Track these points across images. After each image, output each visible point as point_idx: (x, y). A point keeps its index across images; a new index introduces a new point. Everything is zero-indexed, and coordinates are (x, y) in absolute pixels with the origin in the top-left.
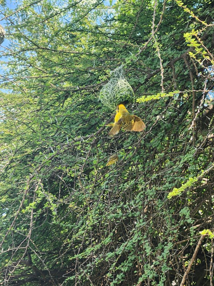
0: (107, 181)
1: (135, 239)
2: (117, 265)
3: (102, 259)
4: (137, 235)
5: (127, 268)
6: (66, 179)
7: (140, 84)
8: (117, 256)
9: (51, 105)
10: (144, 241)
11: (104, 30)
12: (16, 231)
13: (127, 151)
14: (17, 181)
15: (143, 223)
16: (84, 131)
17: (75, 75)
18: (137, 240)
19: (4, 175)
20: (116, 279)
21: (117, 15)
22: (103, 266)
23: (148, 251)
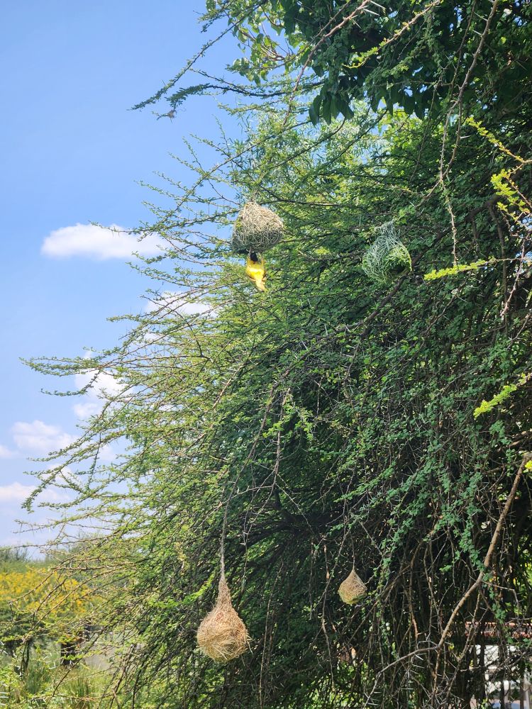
0: (385, 388)
1: (427, 468)
2: (403, 507)
3: (381, 500)
4: (430, 463)
5: (417, 510)
6: (326, 385)
7: (427, 248)
8: (402, 494)
9: (301, 281)
10: (441, 470)
11: (371, 171)
12: (257, 463)
13: (412, 343)
14: (256, 391)
15: (438, 446)
16: (350, 316)
17: (334, 237)
18: (430, 471)
19: (236, 382)
20: (403, 527)
21: (389, 148)
22: (382, 511)
23: (447, 484)
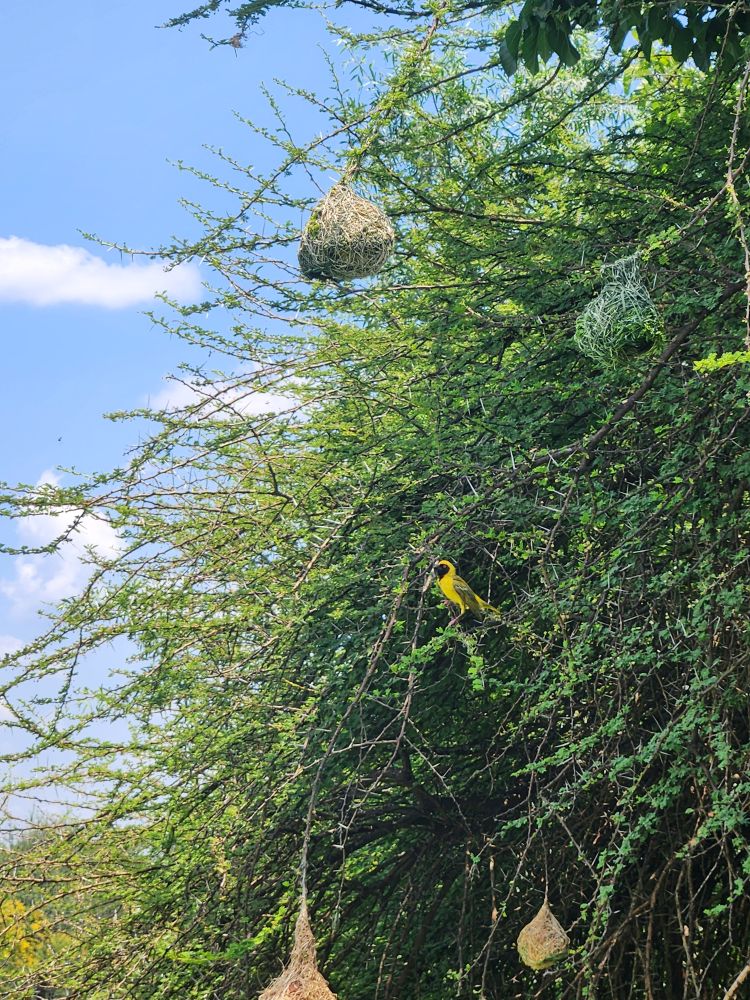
0: (616, 568)
1: (687, 722)
2: (640, 792)
3: (600, 776)
4: (693, 711)
5: (666, 798)
6: (507, 559)
7: (705, 312)
8: (638, 767)
9: (469, 362)
10: (714, 725)
11: (607, 163)
12: (371, 697)
13: (670, 488)
14: (375, 563)
15: (710, 681)
16: (556, 431)
17: (531, 283)
18: (692, 726)
19: (339, 545)
20: (638, 828)
21: (642, 122)
22: (601, 796)
23: (724, 753)
